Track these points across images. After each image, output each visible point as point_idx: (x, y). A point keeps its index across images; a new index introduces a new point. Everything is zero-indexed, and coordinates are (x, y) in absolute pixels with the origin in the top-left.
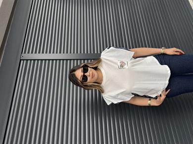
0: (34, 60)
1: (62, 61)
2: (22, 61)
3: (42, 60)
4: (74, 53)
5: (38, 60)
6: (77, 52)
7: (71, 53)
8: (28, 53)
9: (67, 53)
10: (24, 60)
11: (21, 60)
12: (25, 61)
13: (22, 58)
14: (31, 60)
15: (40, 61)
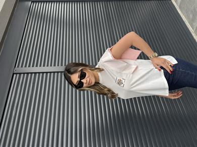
0: (28, 73)
5: (32, 73)
9: (62, 65)
10: (16, 74)
11: (13, 74)
12: (18, 75)
13: (15, 72)
14: (24, 73)
15: (33, 74)
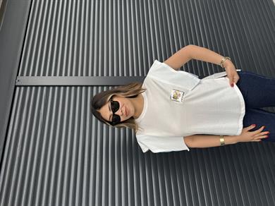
0: (37, 86)
1: (79, 88)
2: (18, 88)
3: (48, 86)
4: (97, 75)
5: (42, 86)
6: (102, 75)
7: (92, 75)
8: (28, 75)
9: (87, 75)
10: (20, 86)
11: (16, 87)
12: (22, 88)
13: (18, 84)
14: (31, 86)
15: (45, 88)
